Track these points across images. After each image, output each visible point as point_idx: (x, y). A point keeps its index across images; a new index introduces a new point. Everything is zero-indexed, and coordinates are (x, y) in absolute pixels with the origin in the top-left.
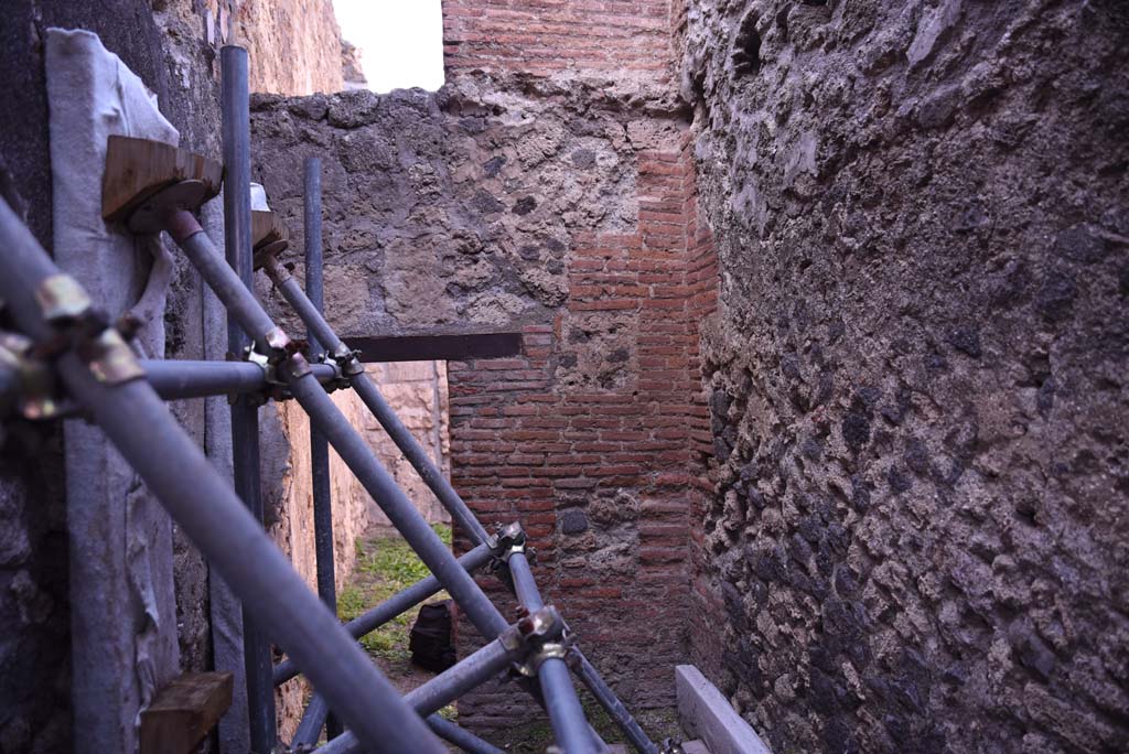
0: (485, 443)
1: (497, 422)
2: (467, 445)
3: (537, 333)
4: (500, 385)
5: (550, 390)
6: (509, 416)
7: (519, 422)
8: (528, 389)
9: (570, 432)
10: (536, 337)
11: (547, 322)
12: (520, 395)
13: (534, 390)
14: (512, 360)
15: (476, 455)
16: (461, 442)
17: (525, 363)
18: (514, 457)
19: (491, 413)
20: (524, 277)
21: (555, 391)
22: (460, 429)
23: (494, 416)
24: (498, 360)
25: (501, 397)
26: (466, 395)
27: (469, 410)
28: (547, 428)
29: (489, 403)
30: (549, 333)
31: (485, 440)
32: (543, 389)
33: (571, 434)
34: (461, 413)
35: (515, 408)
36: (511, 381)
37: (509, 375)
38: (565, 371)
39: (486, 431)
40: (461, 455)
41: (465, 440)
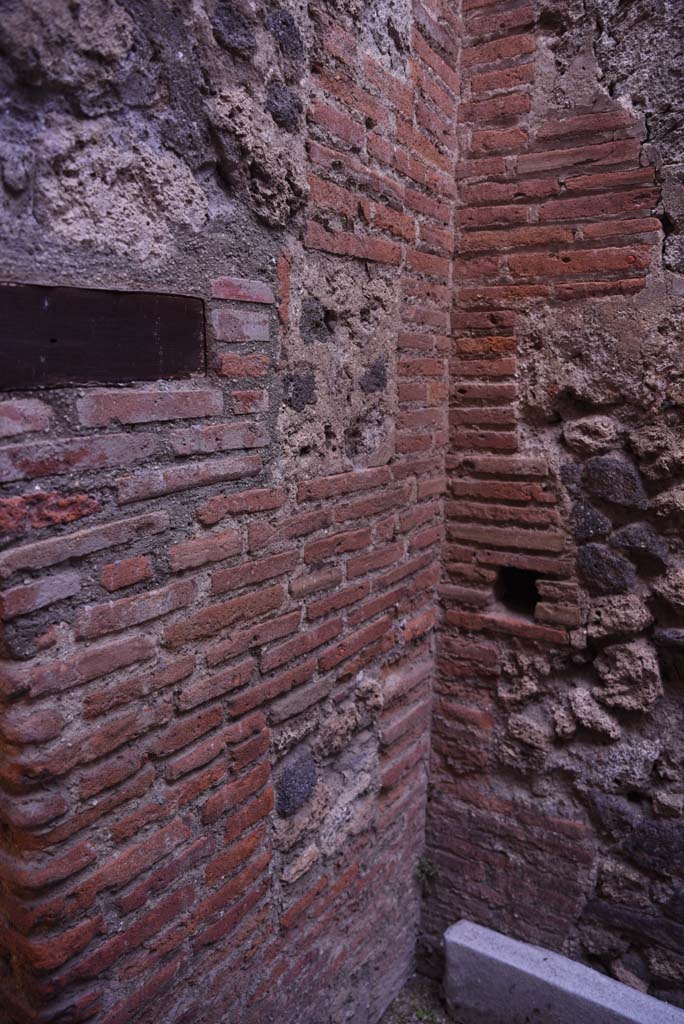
0: (122, 678)
1: (155, 600)
2: (72, 705)
3: (242, 303)
4: (160, 476)
5: (267, 476)
6: (180, 573)
7: (204, 583)
8: (225, 479)
9: (302, 578)
10: (238, 313)
11: (263, 271)
12: (208, 501)
13: (236, 479)
14: (185, 387)
15: (98, 725)
16: (48, 705)
17: (217, 399)
18: (194, 689)
19: (139, 573)
20: (218, 109)
21: (277, 475)
22: (45, 659)
23: (146, 583)
24: (150, 389)
25: (160, 514)
26: (56, 528)
27: (67, 582)
28: (259, 584)
29: (128, 545)
30: (266, 305)
31: (122, 668)
32: (254, 475)
33: (303, 584)
34: (42, 600)
35: (193, 545)
36: (182, 458)
37: (181, 439)
38: (297, 418)
39: (124, 638)
40: (54, 747)
41: (60, 693)
